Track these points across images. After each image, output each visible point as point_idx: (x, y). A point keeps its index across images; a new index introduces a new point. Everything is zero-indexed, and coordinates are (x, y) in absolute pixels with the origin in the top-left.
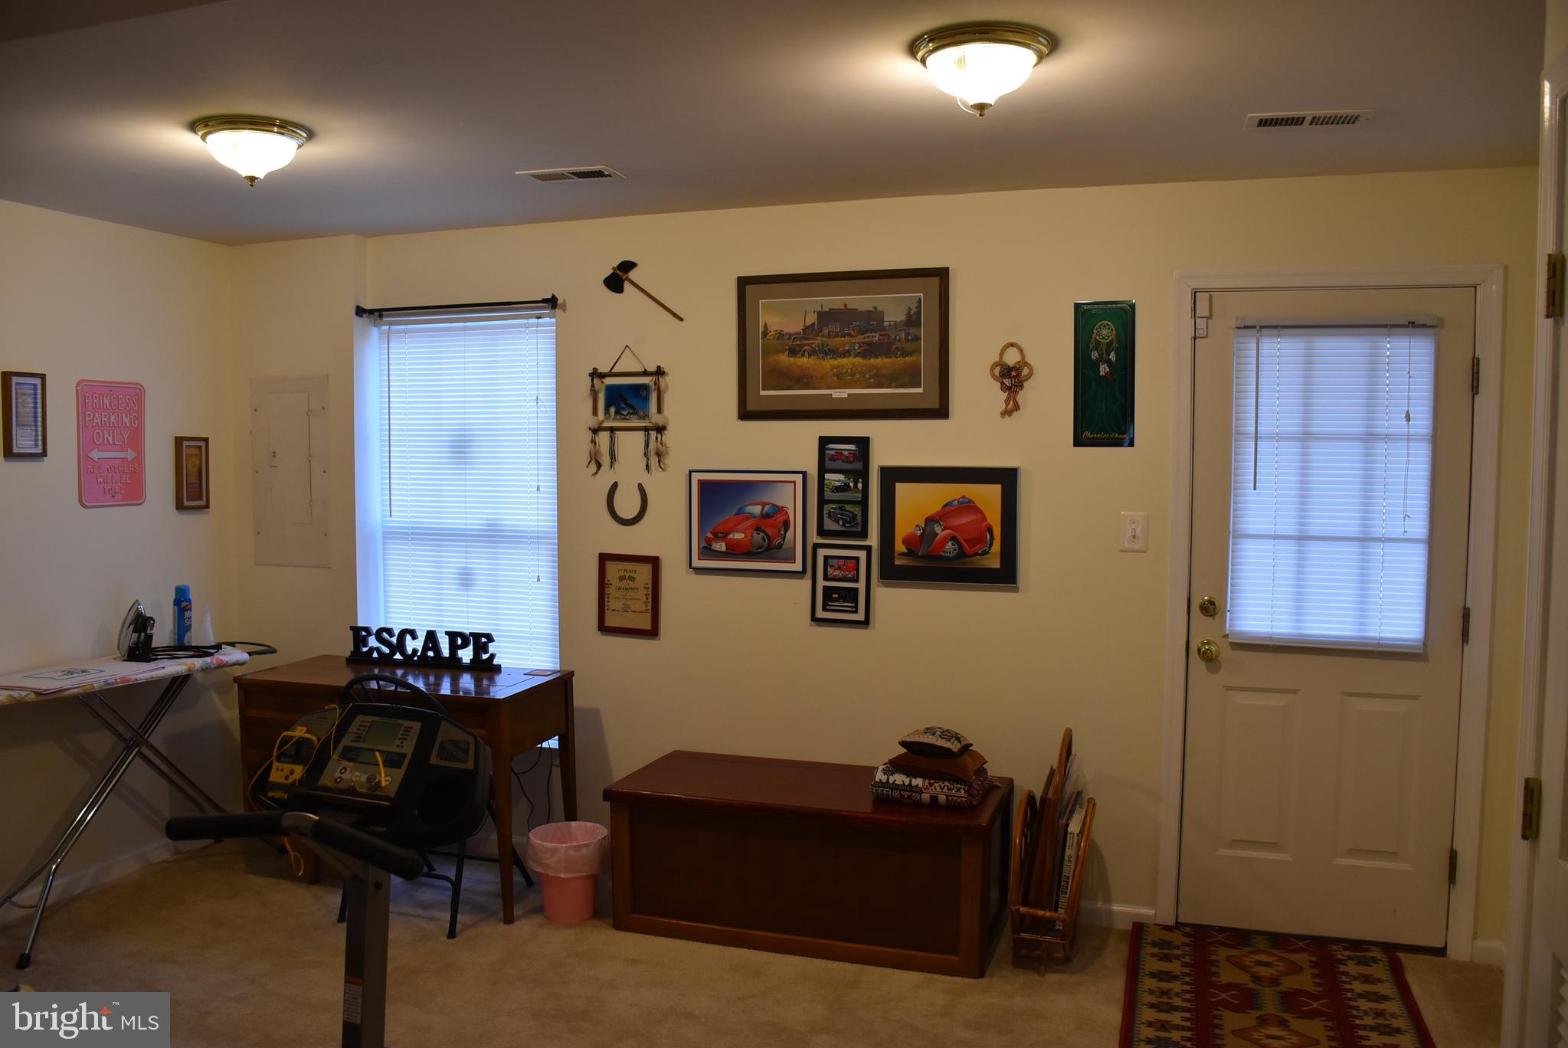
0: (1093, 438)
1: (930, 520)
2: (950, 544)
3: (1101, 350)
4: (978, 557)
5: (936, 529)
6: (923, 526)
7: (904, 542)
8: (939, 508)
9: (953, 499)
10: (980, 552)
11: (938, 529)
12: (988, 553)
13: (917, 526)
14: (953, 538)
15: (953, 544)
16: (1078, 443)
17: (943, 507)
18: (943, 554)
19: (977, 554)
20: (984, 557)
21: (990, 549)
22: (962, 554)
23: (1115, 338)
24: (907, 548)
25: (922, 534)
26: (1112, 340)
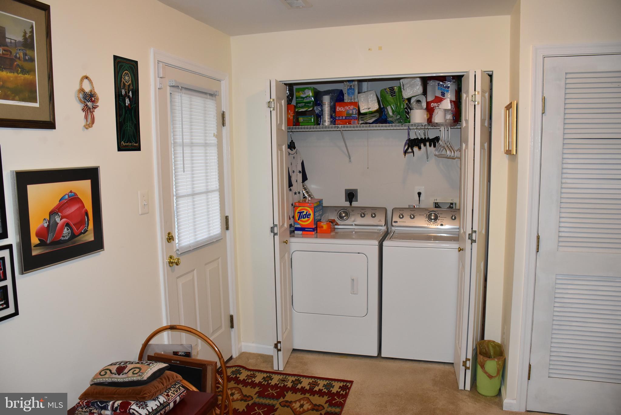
0: (126, 146)
1: (52, 213)
2: (66, 229)
3: (126, 90)
4: (82, 235)
5: (57, 219)
6: (49, 219)
7: (38, 234)
8: (57, 202)
9: (64, 194)
10: (83, 231)
11: (58, 219)
12: (87, 231)
13: (45, 219)
14: (68, 225)
15: (68, 229)
16: (120, 149)
17: (59, 201)
18: (62, 238)
19: (81, 233)
20: (85, 234)
21: (88, 228)
22: (73, 236)
23: (131, 83)
24: (39, 239)
25: (48, 226)
26: (130, 83)
